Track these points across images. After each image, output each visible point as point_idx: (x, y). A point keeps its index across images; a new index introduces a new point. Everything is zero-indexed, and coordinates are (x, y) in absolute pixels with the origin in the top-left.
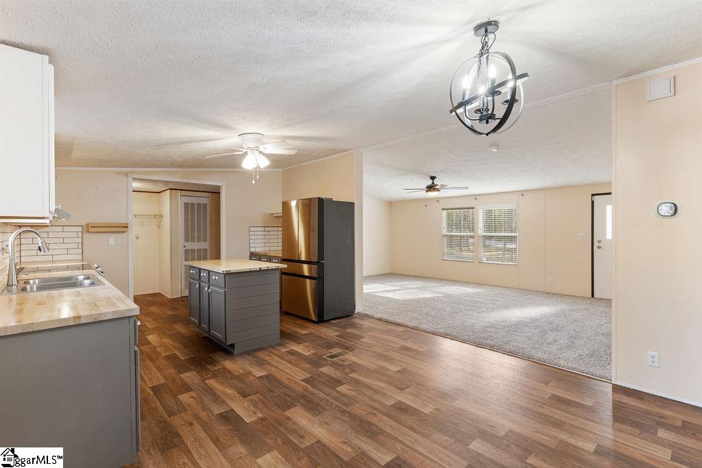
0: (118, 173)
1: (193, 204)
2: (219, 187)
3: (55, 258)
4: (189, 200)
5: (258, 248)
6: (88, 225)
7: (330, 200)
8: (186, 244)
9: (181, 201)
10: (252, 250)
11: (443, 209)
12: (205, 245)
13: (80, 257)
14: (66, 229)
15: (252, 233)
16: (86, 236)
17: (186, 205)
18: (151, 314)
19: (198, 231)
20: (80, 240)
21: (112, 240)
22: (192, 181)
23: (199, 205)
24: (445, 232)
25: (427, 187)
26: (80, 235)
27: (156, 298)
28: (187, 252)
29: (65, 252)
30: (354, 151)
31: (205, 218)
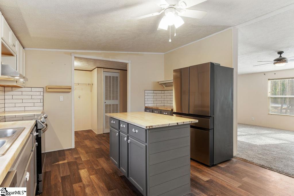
0: (66, 53)
1: (110, 77)
2: (126, 65)
3: (27, 109)
4: (108, 74)
5: (150, 105)
6: (46, 87)
7: (218, 65)
8: (107, 101)
9: (103, 74)
10: (146, 105)
11: (269, 79)
12: (117, 102)
13: (41, 108)
14: (33, 89)
15: (146, 94)
16: (46, 94)
17: (106, 77)
18: (85, 147)
19: (113, 94)
20: (41, 97)
21: (62, 97)
22: (111, 60)
23: (113, 77)
24: (269, 95)
25: (275, 60)
26: (42, 94)
27: (90, 134)
28: (106, 106)
29: (32, 104)
30: (232, 28)
31: (117, 85)
